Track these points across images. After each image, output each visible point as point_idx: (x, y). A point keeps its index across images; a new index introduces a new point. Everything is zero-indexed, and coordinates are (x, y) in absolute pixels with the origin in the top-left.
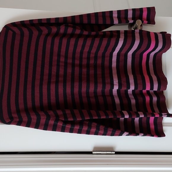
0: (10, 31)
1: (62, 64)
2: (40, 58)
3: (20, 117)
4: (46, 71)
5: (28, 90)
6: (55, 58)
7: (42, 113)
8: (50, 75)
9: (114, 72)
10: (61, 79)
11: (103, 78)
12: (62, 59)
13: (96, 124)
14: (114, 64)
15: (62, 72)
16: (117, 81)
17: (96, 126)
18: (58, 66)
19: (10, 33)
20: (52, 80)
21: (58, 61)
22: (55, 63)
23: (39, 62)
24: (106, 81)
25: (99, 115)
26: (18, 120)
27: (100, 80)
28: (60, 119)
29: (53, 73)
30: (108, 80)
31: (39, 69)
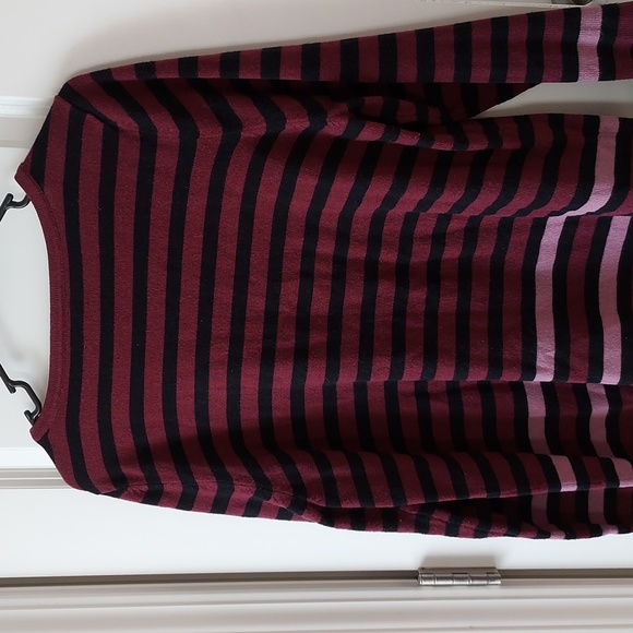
0: (89, 116)
1: (323, 268)
2: (228, 247)
3: (153, 479)
4: (256, 303)
5: (179, 380)
6: (294, 243)
7: (236, 471)
8: (271, 317)
9: (544, 298)
10: (317, 338)
11: (495, 336)
12: (326, 247)
13: (446, 518)
14: (546, 261)
15: (321, 303)
16: (552, 354)
17: (444, 525)
18: (307, 276)
19: (93, 129)
20: (280, 344)
21: (309, 255)
22: (292, 265)
23: (226, 265)
24: (506, 355)
25: (460, 488)
26: (145, 488)
27: (479, 348)
28: (309, 500)
29: (283, 308)
30: (512, 349)
31: (224, 294)
